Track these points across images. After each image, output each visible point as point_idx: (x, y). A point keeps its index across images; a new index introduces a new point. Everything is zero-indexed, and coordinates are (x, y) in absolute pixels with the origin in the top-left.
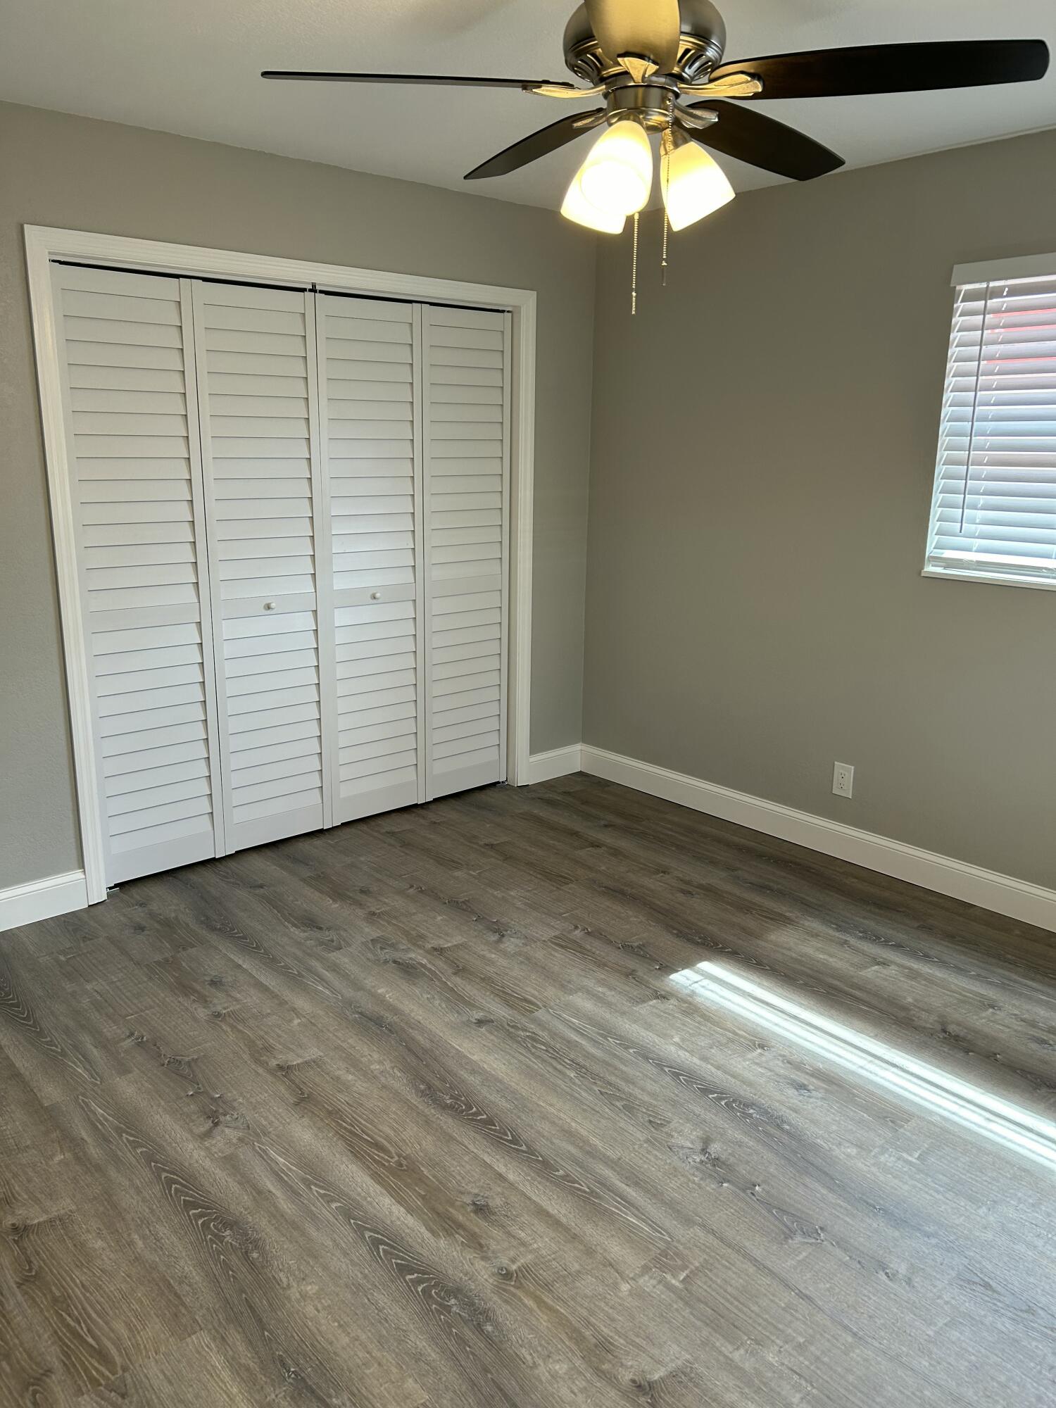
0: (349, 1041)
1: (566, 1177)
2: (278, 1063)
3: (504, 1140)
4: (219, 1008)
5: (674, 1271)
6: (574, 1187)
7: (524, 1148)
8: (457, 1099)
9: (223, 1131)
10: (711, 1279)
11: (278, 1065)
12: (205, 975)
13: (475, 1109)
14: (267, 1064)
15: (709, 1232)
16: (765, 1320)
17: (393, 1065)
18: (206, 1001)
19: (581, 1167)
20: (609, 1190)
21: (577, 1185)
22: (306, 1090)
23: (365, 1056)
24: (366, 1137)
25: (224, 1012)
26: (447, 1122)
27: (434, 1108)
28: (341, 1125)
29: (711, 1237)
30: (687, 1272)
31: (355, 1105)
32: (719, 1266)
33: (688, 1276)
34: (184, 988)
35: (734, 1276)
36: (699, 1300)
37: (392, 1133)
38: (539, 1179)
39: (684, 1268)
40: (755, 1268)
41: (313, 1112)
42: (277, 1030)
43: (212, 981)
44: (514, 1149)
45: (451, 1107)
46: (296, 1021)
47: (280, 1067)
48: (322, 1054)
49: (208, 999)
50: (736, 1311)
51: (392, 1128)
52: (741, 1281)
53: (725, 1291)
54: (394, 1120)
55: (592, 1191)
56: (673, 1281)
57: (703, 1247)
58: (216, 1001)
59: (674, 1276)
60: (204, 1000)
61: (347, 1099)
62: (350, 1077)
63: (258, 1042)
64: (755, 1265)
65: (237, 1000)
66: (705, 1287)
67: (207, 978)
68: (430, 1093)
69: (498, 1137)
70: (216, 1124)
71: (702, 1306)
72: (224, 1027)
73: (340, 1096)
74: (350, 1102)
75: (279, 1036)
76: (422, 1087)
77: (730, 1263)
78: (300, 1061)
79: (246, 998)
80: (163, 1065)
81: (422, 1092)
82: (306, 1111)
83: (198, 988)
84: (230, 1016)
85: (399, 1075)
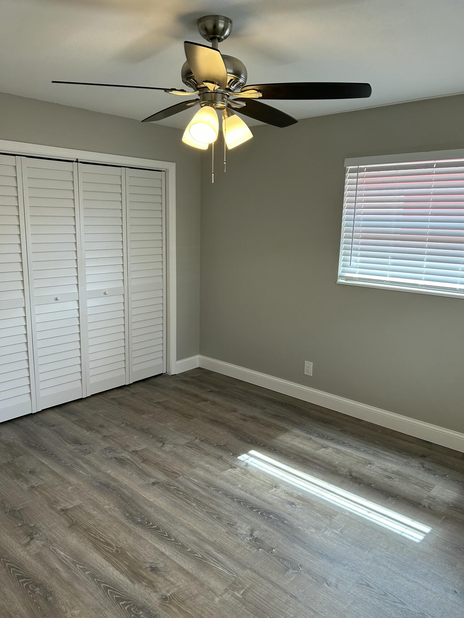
0: (95, 495)
1: (192, 552)
2: (61, 508)
3: (164, 536)
4: (34, 484)
5: (238, 590)
6: (195, 556)
7: (173, 539)
8: (144, 519)
9: (35, 542)
10: (254, 592)
11: (61, 509)
12: (27, 468)
13: (151, 523)
14: (56, 509)
15: (253, 571)
16: (277, 608)
17: (114, 505)
18: (27, 481)
19: (198, 547)
20: (211, 556)
21: (196, 555)
22: (74, 520)
23: (102, 502)
24: (102, 540)
25: (36, 485)
26: (139, 530)
27: (133, 524)
28: (90, 535)
29: (254, 573)
30: (244, 590)
31: (97, 525)
32: (257, 586)
33: (244, 592)
34: (18, 476)
35: (264, 590)
36: (249, 602)
37: (114, 537)
38: (180, 553)
39: (242, 589)
40: (273, 586)
41: (78, 530)
42: (61, 492)
43: (30, 471)
44: (169, 540)
45: (140, 523)
46: (70, 488)
47: (62, 510)
48: (82, 502)
49: (28, 480)
50: (264, 606)
51: (114, 535)
52: (267, 592)
53: (260, 597)
54: (115, 531)
55: (203, 557)
56: (238, 595)
57: (251, 578)
58: (32, 481)
59: (238, 592)
60: (26, 481)
61: (93, 523)
62: (95, 512)
63: (52, 499)
64: (273, 585)
65: (42, 480)
66: (251, 596)
67: (28, 470)
68: (131, 518)
69: (161, 535)
70: (32, 539)
71: (250, 605)
72: (36, 493)
73: (90, 522)
74: (95, 524)
75: (62, 495)
76: (128, 515)
77: (262, 585)
78: (72, 506)
79: (46, 478)
80: (6, 513)
81: (128, 517)
82: (74, 530)
83: (23, 475)
84: (39, 487)
85: (117, 510)
